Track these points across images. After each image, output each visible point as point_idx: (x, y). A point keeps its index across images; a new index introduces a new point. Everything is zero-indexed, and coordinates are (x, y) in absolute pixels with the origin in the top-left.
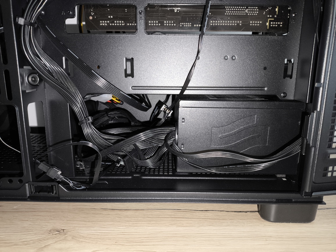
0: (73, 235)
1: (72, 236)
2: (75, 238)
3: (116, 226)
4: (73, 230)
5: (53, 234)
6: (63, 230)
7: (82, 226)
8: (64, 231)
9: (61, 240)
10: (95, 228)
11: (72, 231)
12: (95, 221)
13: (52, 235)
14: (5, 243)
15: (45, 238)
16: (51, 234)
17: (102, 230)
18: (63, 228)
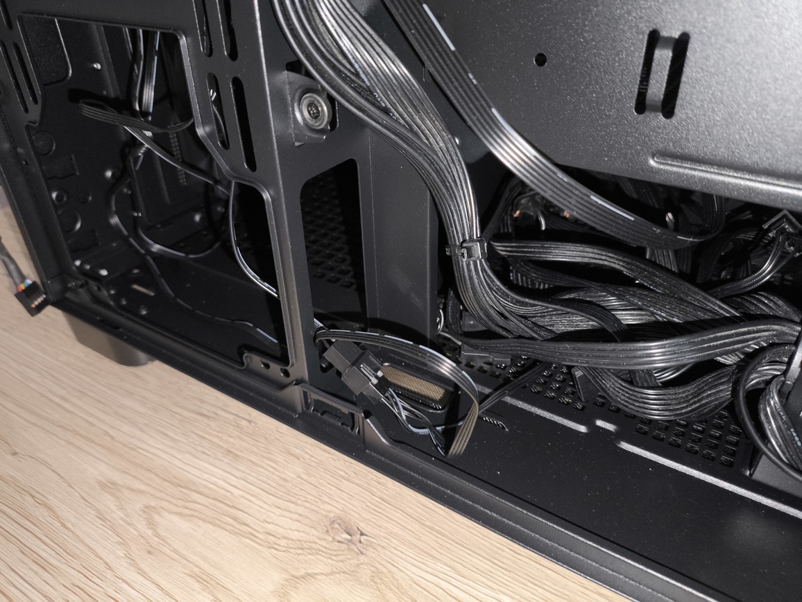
0: (378, 565)
1: (373, 569)
2: (379, 581)
3: (495, 586)
4: (383, 544)
5: (334, 538)
6: (362, 534)
7: (408, 538)
8: (363, 538)
9: (344, 572)
10: (440, 566)
11: (380, 549)
12: (447, 537)
13: (331, 539)
14: (235, 519)
15: (313, 545)
16: (329, 535)
17: (454, 582)
18: (362, 526)
